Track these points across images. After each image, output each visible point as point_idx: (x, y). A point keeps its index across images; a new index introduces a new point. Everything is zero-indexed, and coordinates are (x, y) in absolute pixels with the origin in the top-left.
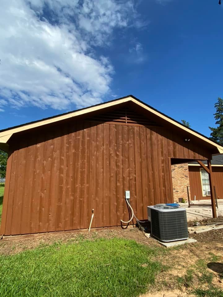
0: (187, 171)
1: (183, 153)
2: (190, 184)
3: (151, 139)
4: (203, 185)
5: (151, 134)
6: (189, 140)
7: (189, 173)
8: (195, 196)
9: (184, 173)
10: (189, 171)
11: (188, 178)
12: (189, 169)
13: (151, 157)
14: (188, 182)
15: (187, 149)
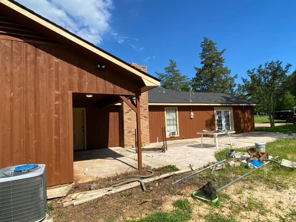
0: (146, 111)
1: (95, 85)
2: (149, 125)
3: (35, 62)
4: (167, 125)
5: (36, 55)
6: (103, 67)
7: (149, 114)
8: (158, 138)
9: (143, 113)
10: (149, 111)
11: (147, 119)
12: (149, 109)
13: (33, 90)
14: (147, 123)
15: (103, 80)
